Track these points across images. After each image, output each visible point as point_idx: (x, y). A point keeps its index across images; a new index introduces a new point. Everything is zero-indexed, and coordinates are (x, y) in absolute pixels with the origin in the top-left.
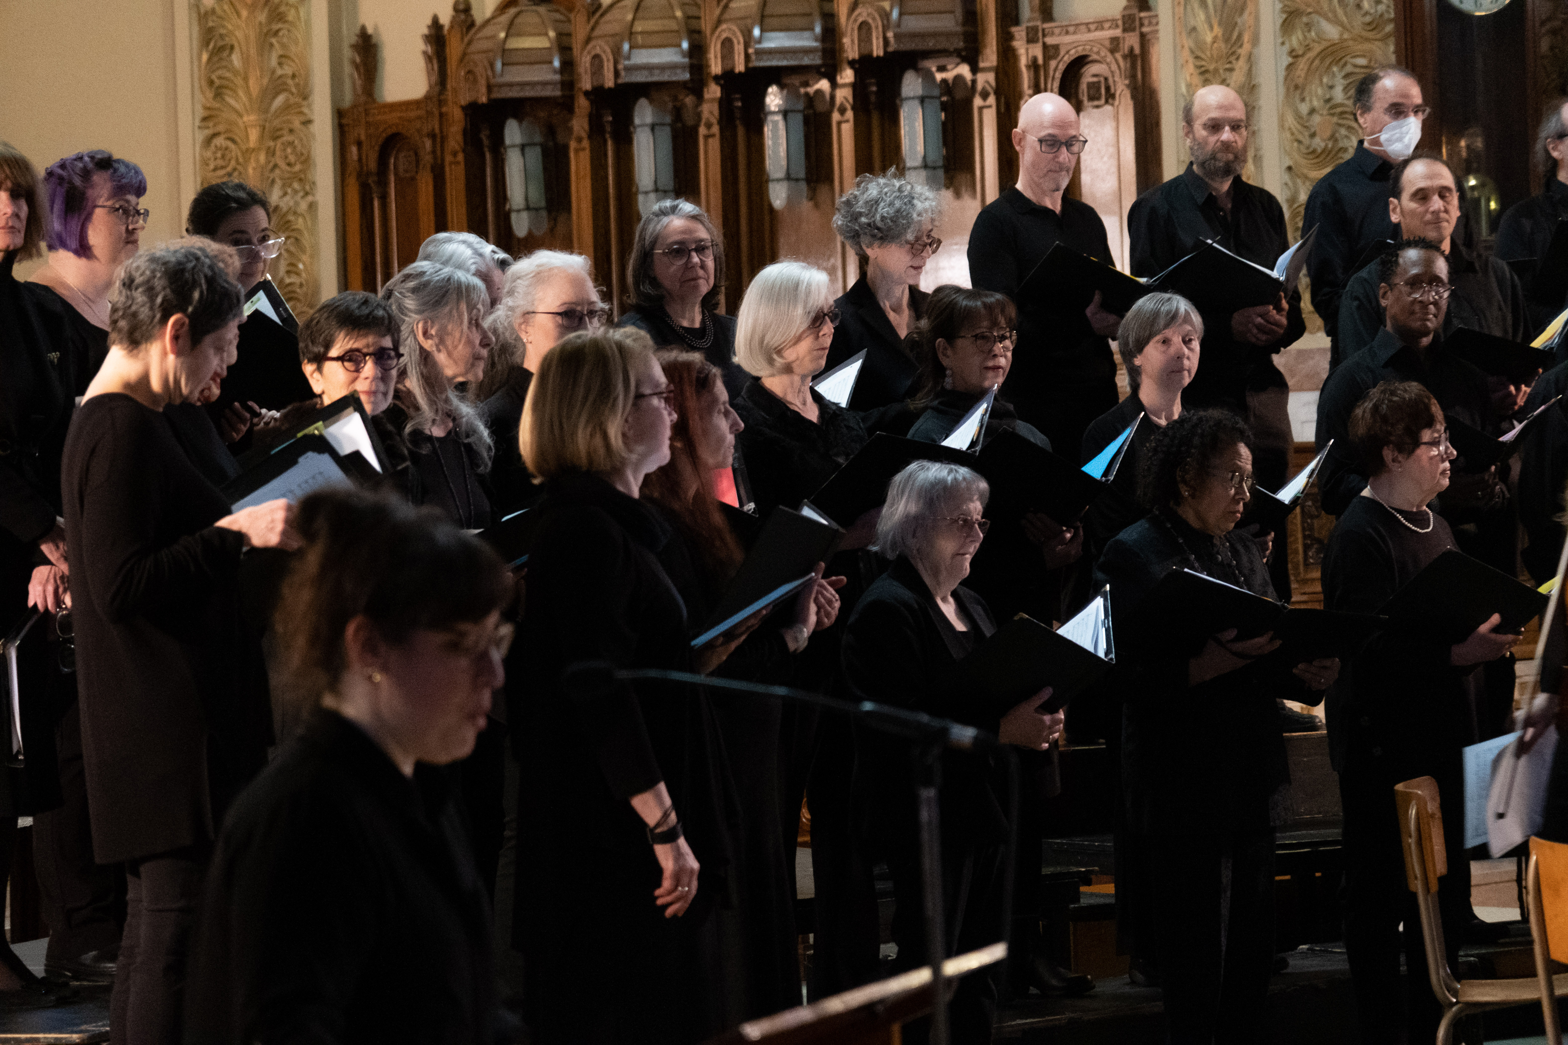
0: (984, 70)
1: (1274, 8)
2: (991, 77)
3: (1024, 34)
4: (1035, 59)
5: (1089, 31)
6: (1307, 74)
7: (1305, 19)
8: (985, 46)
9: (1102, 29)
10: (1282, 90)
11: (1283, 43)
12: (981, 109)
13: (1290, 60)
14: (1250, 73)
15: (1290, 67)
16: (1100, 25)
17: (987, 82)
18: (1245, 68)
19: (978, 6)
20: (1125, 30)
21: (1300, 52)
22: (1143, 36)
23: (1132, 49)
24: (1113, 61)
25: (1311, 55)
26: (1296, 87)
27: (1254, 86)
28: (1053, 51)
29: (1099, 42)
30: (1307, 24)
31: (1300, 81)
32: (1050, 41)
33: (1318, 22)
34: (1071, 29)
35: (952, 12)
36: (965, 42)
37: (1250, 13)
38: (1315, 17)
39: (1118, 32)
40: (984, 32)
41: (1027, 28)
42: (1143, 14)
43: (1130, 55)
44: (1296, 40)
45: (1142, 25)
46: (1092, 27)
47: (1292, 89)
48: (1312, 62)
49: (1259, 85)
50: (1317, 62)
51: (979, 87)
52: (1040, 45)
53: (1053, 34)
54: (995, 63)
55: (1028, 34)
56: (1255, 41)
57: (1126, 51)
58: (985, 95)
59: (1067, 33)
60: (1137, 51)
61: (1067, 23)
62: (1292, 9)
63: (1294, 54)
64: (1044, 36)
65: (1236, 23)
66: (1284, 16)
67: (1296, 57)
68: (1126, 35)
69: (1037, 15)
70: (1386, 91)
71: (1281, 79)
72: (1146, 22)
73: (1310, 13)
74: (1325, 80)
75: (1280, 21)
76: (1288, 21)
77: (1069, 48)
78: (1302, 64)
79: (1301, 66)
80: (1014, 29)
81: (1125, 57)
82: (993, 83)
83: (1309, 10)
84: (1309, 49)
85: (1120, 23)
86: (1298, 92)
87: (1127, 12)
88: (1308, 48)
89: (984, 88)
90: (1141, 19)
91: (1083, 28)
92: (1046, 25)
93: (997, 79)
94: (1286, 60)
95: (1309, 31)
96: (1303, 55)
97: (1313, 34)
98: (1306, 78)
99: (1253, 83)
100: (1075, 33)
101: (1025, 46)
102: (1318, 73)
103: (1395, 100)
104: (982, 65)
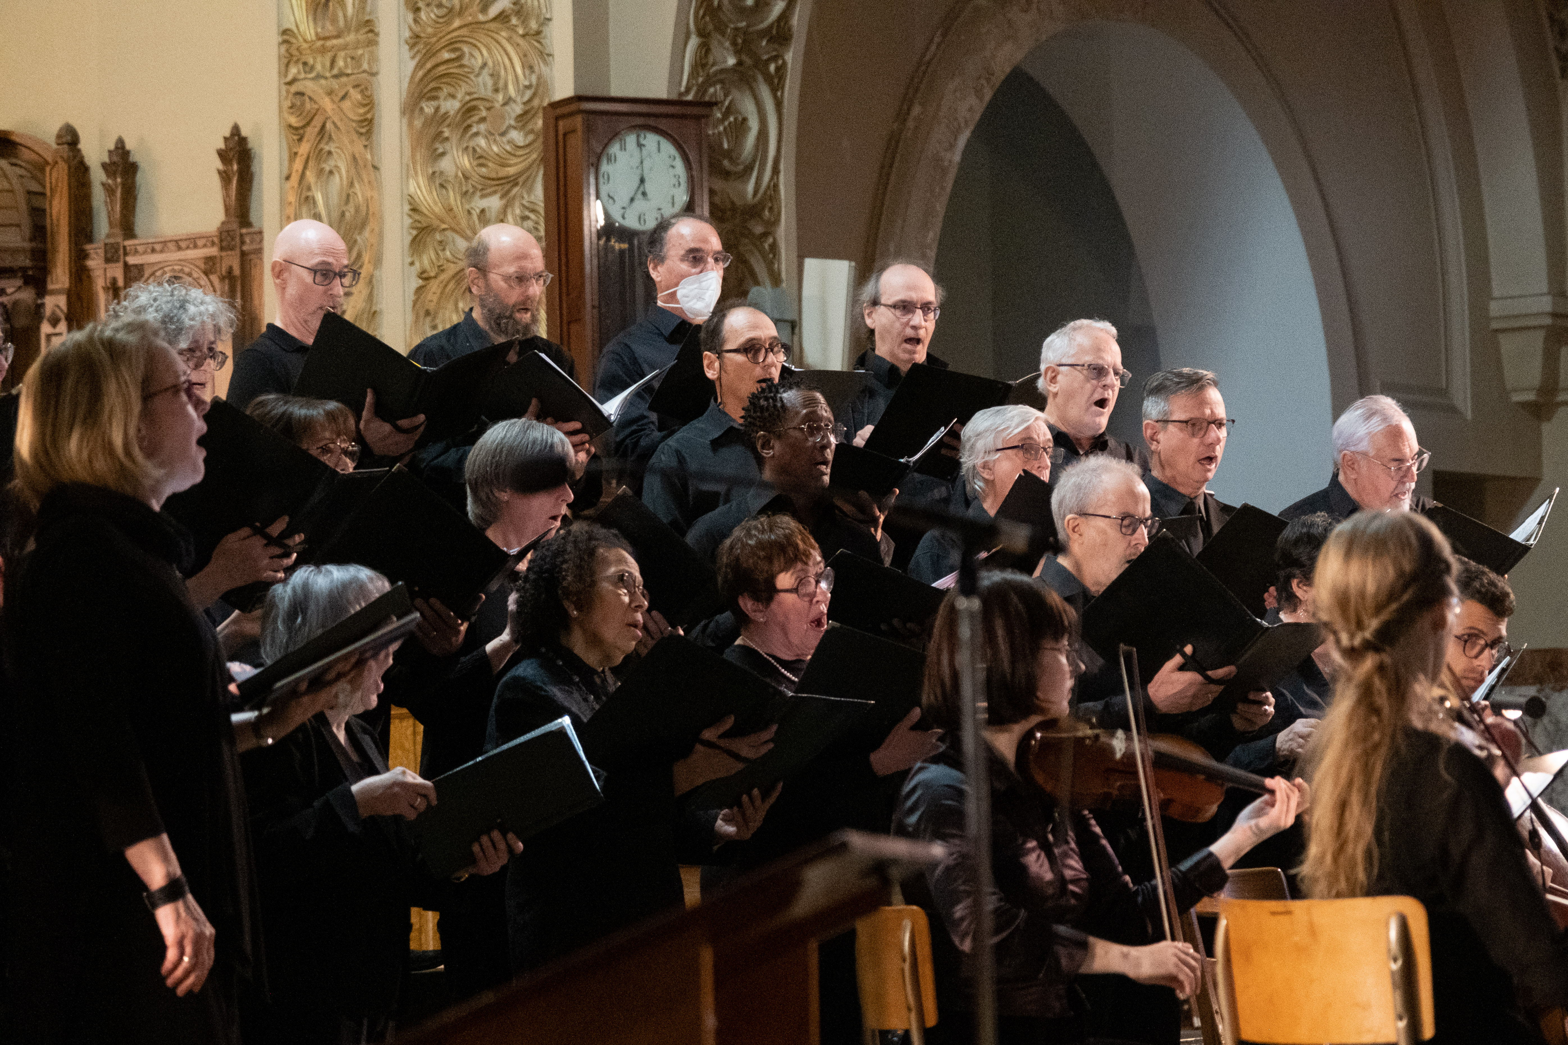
0: (53, 293)
1: (402, 223)
2: (62, 301)
3: (101, 252)
4: (114, 281)
5: (180, 248)
6: (440, 299)
7: (438, 237)
8: (55, 266)
9: (196, 247)
10: (410, 317)
11: (412, 264)
12: (49, 337)
13: (421, 282)
14: (370, 298)
15: (419, 290)
16: (193, 242)
17: (58, 306)
18: (365, 292)
19: (48, 221)
20: (222, 249)
21: (432, 274)
22: (243, 254)
23: (230, 270)
24: (208, 283)
25: (444, 277)
26: (428, 313)
27: (375, 312)
28: (136, 271)
29: (191, 262)
30: (441, 242)
31: (432, 307)
32: (132, 260)
33: (453, 241)
34: (158, 247)
35: (18, 226)
36: (31, 260)
37: (373, 230)
38: (449, 233)
39: (213, 251)
40: (55, 250)
41: (106, 244)
42: (244, 231)
43: (229, 276)
44: (426, 260)
45: (243, 243)
46: (183, 245)
47: (422, 313)
48: (446, 286)
49: (381, 312)
50: (451, 285)
51: (48, 311)
52: (121, 264)
53: (136, 252)
54: (67, 285)
55: (106, 252)
56: (378, 261)
57: (224, 273)
58: (54, 322)
59: (153, 251)
60: (237, 271)
61: (153, 240)
62: (425, 225)
63: (424, 276)
64: (126, 254)
65: (356, 241)
66: (415, 232)
67: (427, 279)
68: (224, 254)
69: (117, 231)
70: (682, 236)
71: (409, 304)
72: (247, 240)
73: (444, 230)
74: (461, 305)
75: (410, 238)
76: (418, 239)
77: (156, 268)
78: (434, 287)
79: (434, 289)
80: (88, 247)
81: (222, 279)
82: (65, 308)
83: (444, 226)
84: (443, 271)
85: (216, 240)
86: (428, 319)
87: (226, 228)
88: (441, 270)
89: (53, 313)
90: (241, 235)
91: (171, 246)
92: (128, 243)
93: (69, 303)
94: (416, 283)
95: (444, 250)
96: (435, 277)
97: (448, 253)
98: (438, 303)
99: (374, 309)
100: (162, 251)
101: (103, 265)
102: (453, 298)
103: (693, 245)
104: (51, 287)
